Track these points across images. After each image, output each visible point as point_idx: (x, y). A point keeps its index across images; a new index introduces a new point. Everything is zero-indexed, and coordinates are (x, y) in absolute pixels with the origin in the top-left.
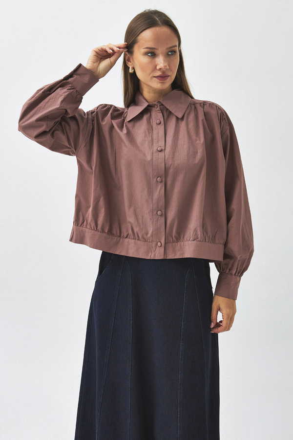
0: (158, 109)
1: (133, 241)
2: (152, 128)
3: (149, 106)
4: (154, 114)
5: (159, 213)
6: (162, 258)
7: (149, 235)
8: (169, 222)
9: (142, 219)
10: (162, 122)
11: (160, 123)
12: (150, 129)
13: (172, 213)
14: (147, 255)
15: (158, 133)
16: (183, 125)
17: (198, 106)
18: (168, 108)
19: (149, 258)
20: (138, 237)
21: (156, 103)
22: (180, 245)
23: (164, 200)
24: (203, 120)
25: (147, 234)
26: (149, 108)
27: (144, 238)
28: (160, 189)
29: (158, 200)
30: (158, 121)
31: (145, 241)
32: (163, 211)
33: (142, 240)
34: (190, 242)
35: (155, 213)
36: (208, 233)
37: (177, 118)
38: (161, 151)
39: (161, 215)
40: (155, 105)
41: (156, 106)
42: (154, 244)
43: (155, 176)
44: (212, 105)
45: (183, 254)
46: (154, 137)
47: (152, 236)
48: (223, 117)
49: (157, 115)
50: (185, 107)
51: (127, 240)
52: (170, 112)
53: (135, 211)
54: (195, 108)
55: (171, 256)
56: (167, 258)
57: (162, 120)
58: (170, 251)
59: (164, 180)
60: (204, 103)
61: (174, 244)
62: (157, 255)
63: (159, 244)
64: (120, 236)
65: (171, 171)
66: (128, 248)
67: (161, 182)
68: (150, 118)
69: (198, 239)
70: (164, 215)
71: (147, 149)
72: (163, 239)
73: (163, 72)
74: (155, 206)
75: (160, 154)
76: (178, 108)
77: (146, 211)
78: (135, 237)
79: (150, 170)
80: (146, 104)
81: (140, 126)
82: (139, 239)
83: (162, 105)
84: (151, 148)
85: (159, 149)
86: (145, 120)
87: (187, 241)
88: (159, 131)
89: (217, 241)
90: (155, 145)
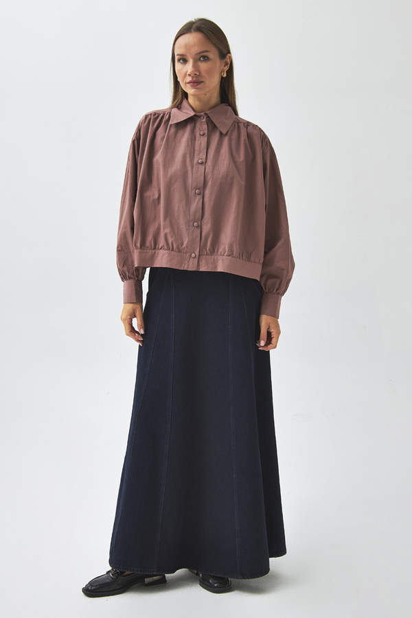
0: (204, 120)
1: (167, 251)
2: (195, 137)
3: (195, 115)
4: (198, 125)
5: (195, 224)
6: (194, 269)
7: (184, 245)
8: (203, 234)
9: (178, 230)
10: (206, 134)
11: (204, 134)
12: (193, 139)
13: (207, 227)
14: (181, 266)
15: (201, 144)
16: (226, 141)
17: (242, 125)
18: (214, 121)
19: (182, 269)
20: (173, 247)
21: (203, 114)
22: (214, 259)
23: (201, 212)
24: (245, 140)
25: (182, 244)
26: (195, 117)
27: (178, 249)
28: (198, 201)
29: (196, 212)
30: (202, 133)
31: (179, 251)
32: (200, 223)
33: (177, 250)
34: (225, 257)
35: (191, 224)
36: (245, 248)
37: (221, 133)
38: (202, 163)
39: (197, 227)
41: (202, 117)
42: (188, 255)
43: (194, 188)
44: (256, 127)
45: (216, 267)
46: (197, 148)
47: (187, 247)
48: (264, 139)
49: (202, 127)
50: (229, 122)
51: (161, 251)
52: (215, 126)
53: (171, 222)
54: (239, 127)
55: (203, 269)
56: (200, 270)
57: (206, 132)
58: (203, 262)
59: (202, 192)
60: (248, 124)
61: (207, 257)
62: (190, 266)
63: (193, 255)
64: (155, 248)
65: (209, 184)
66: (162, 259)
67: (199, 194)
68: (195, 127)
69: (233, 254)
70: (200, 227)
71: (188, 159)
72: (198, 251)
73: (193, 78)
74: (192, 217)
75: (200, 166)
76: (224, 124)
77: (182, 222)
78: (169, 248)
79: (190, 181)
80: (192, 114)
81: (183, 134)
82: (173, 250)
83: (208, 117)
84: (192, 159)
85: (200, 161)
86: (188, 129)
87: (221, 255)
88: (201, 142)
89: (252, 259)
90: (196, 157)
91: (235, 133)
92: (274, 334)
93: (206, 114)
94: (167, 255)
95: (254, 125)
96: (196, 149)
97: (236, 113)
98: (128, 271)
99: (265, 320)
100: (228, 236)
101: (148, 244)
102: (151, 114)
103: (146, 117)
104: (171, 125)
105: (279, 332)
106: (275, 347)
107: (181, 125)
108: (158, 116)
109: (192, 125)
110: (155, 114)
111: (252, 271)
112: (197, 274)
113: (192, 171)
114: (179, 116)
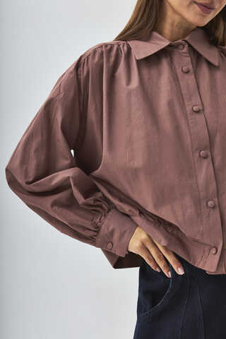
0: (185, 50)
2: (177, 77)
3: (169, 46)
4: (176, 58)
5: (210, 203)
8: (225, 218)
10: (192, 71)
11: (188, 72)
12: (175, 79)
18: (199, 51)
21: (181, 41)
23: (215, 184)
26: (169, 48)
28: (207, 169)
29: (207, 185)
30: (185, 68)
32: (216, 200)
35: (205, 204)
38: (198, 112)
39: (214, 207)
40: (180, 44)
41: (181, 47)
43: (196, 150)
46: (184, 91)
49: (183, 60)
57: (190, 67)
59: (209, 153)
63: (214, 250)
65: (218, 139)
67: (205, 158)
68: (171, 62)
71: (177, 108)
72: (221, 244)
74: (203, 194)
75: (198, 116)
79: (188, 140)
80: (166, 43)
81: (160, 74)
83: (190, 46)
84: (183, 106)
85: (195, 108)
86: (165, 63)
88: (188, 82)
90: (186, 103)
93: (186, 41)
96: (183, 93)
104: (138, 62)
107: (152, 61)
109: (168, 59)
113: (188, 125)
114: (143, 50)
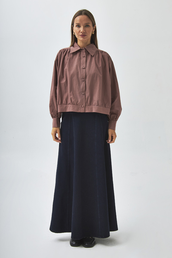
0: (84, 51)
1: (72, 105)
2: (81, 58)
3: (80, 49)
4: (82, 53)
5: (83, 93)
6: (83, 112)
7: (79, 102)
8: (86, 97)
9: (76, 96)
10: (85, 56)
11: (84, 57)
12: (80, 59)
13: (88, 94)
14: (78, 111)
15: (83, 61)
16: (93, 59)
17: (100, 52)
18: (88, 51)
20: (74, 103)
21: (83, 48)
22: (91, 107)
23: (85, 88)
24: (101, 58)
25: (78, 102)
26: (80, 50)
27: (76, 104)
28: (84, 84)
29: (83, 88)
30: (83, 56)
31: (77, 105)
34: (95, 106)
35: (81, 93)
36: (103, 102)
37: (91, 56)
39: (84, 94)
42: (80, 106)
43: (81, 78)
44: (105, 53)
45: (92, 111)
47: (80, 103)
49: (83, 54)
50: (94, 51)
51: (69, 105)
52: (89, 53)
53: (73, 93)
54: (98, 53)
56: (86, 112)
57: (85, 55)
58: (87, 109)
60: (102, 52)
61: (88, 106)
62: (81, 110)
63: (83, 106)
64: (66, 104)
65: (88, 77)
66: (70, 108)
67: (84, 81)
68: (80, 54)
69: (99, 105)
70: (85, 94)
71: (78, 67)
72: (84, 104)
73: (83, 33)
74: (81, 91)
75: (84, 70)
76: (92, 52)
77: (77, 93)
78: (72, 103)
79: (80, 76)
80: (79, 48)
81: (76, 57)
82: (74, 104)
83: (86, 49)
85: (83, 67)
86: (78, 55)
87: (94, 105)
88: (83, 60)
89: (107, 107)
90: (81, 66)
91: (97, 55)
92: (114, 137)
93: (85, 48)
94: (72, 107)
95: (105, 52)
96: (81, 63)
97: (97, 47)
98: (54, 114)
99: (110, 131)
100: (96, 97)
101: (64, 102)
102: (62, 50)
103: (60, 51)
104: (71, 53)
105: (116, 136)
106: (114, 142)
107: (75, 53)
108: (65, 50)
109: (79, 53)
110: (64, 50)
111: (106, 111)
112: (84, 114)
113: (80, 72)
114: (74, 50)
